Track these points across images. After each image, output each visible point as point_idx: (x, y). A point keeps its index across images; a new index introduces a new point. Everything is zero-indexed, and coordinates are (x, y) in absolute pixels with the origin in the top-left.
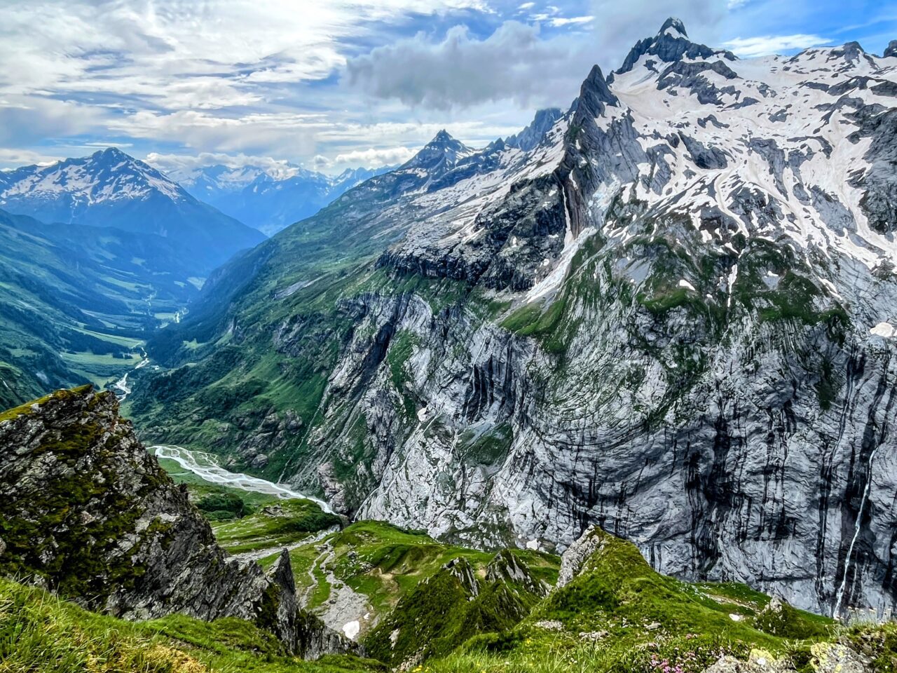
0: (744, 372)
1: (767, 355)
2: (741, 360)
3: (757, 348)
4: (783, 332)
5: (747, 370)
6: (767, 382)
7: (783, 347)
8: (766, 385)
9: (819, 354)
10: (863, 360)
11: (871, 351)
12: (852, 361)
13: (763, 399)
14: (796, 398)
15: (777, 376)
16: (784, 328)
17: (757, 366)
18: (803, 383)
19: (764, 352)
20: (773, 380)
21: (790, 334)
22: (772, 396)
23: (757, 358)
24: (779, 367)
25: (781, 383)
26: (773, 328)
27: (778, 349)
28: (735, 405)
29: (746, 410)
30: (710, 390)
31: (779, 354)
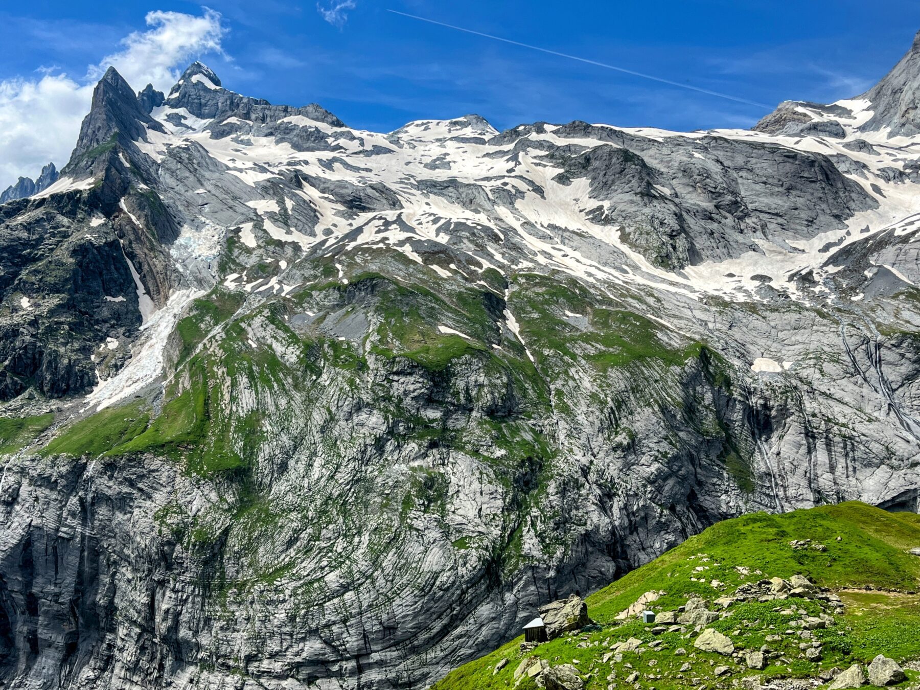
0: (614, 449)
1: (638, 417)
2: (601, 430)
3: (619, 408)
4: (645, 379)
5: (619, 445)
6: (656, 459)
7: (656, 401)
8: (656, 465)
9: (707, 407)
10: (766, 407)
11: (774, 391)
12: (751, 414)
13: (659, 490)
14: (700, 484)
15: (665, 446)
16: (643, 373)
17: (632, 436)
18: (702, 456)
19: (631, 413)
20: (665, 455)
21: (656, 381)
22: (671, 482)
23: (624, 422)
24: (664, 433)
25: (676, 458)
26: (628, 374)
27: (649, 405)
28: (626, 507)
29: (642, 514)
30: (579, 486)
31: (654, 413)
